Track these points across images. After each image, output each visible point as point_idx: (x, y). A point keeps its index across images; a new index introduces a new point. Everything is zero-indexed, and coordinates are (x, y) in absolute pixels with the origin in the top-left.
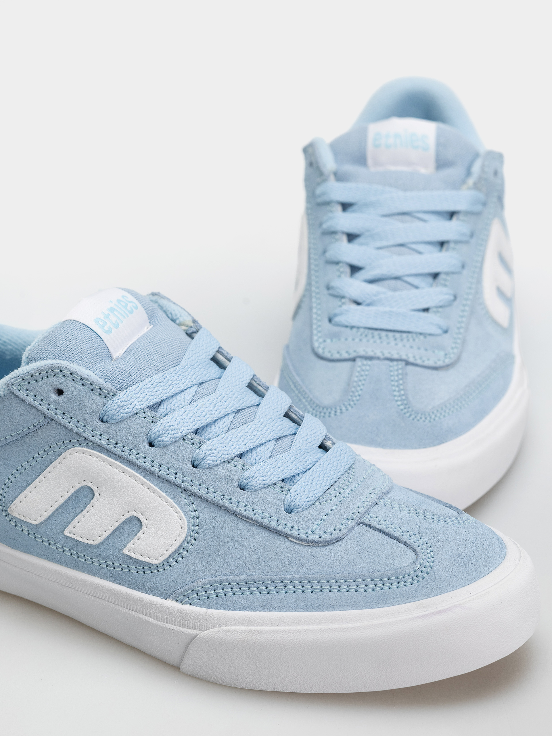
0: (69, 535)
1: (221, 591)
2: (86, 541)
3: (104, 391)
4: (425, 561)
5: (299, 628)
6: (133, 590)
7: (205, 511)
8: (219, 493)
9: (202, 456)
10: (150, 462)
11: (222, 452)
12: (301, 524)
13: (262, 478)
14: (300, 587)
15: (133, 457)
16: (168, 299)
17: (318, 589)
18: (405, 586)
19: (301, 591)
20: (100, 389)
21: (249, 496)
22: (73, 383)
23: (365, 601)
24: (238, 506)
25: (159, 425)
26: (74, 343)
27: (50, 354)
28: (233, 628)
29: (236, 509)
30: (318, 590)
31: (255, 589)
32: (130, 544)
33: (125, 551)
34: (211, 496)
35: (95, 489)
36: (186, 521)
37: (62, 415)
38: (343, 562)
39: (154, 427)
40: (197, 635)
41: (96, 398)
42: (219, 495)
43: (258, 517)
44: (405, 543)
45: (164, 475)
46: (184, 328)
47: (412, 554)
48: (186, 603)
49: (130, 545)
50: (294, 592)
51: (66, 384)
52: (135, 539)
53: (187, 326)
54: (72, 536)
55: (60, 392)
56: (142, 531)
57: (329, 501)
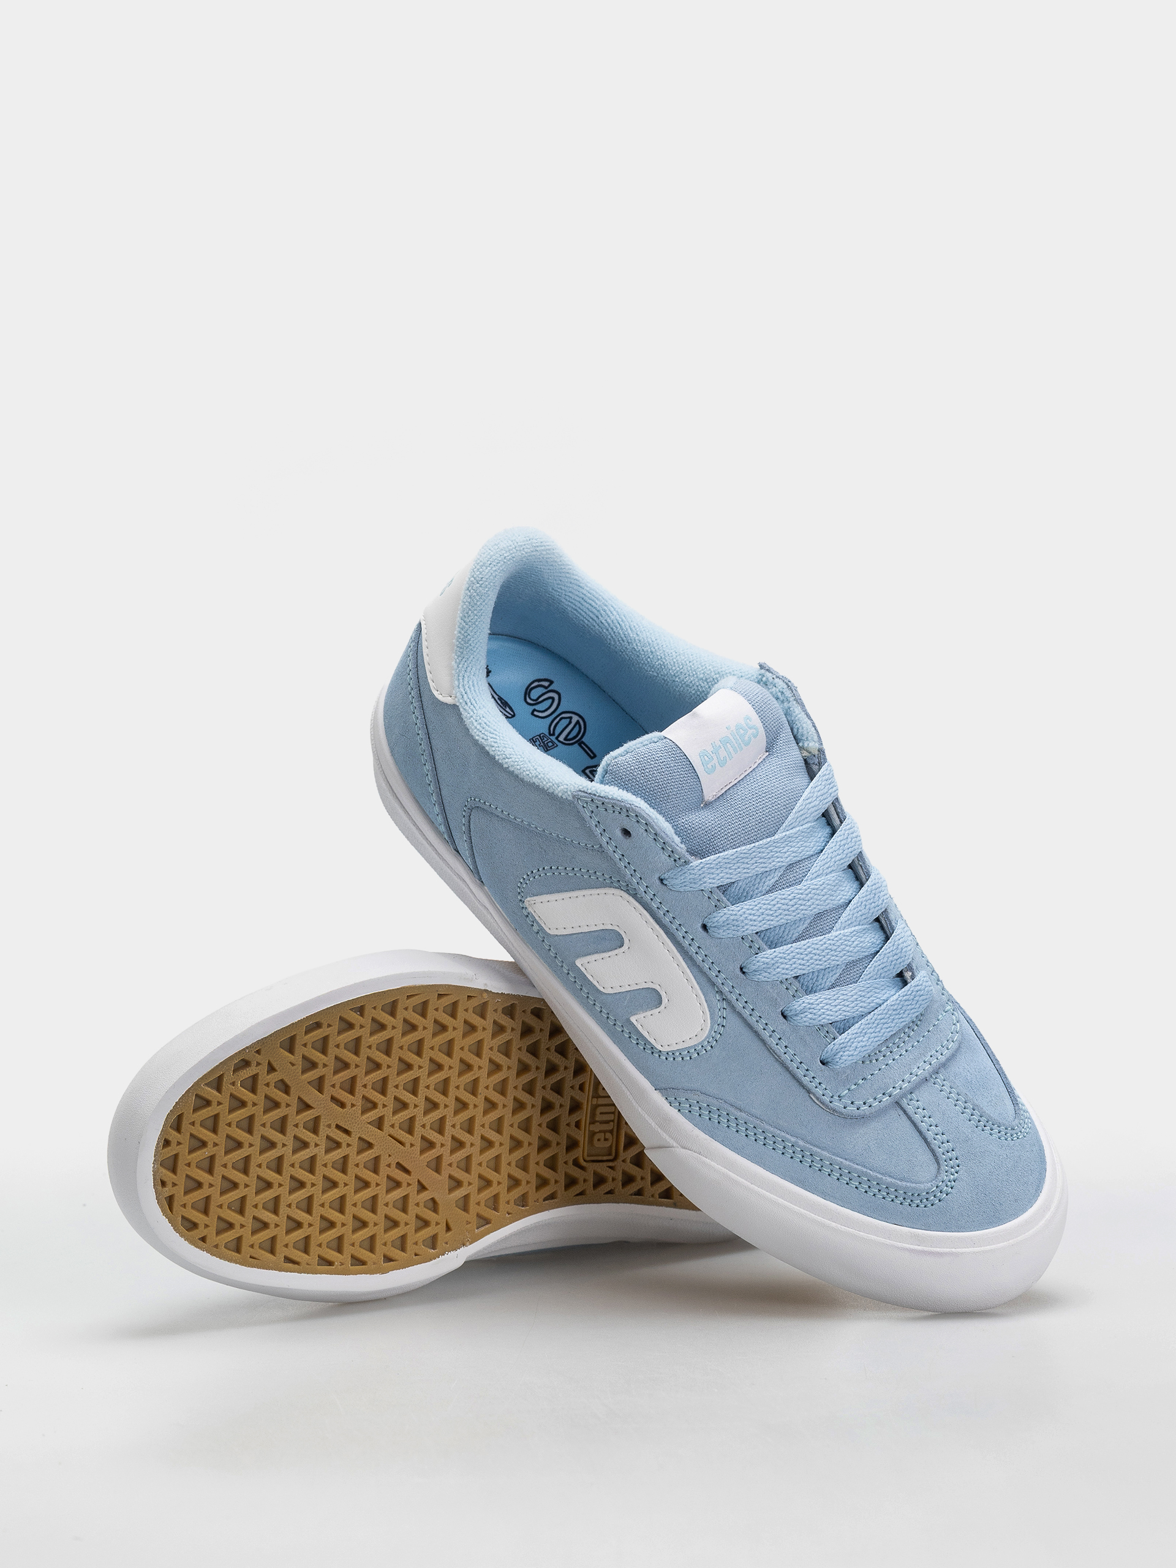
0: (580, 966)
1: (717, 1117)
2: (595, 983)
3: (676, 855)
4: (944, 1184)
5: (780, 1201)
6: (626, 1058)
7: (733, 1022)
8: (757, 1013)
9: (754, 968)
10: (696, 948)
11: (779, 969)
12: (830, 1084)
13: (810, 1016)
14: (800, 1156)
15: (680, 934)
16: (803, 706)
17: (818, 1167)
18: (910, 1205)
19: (799, 1160)
20: (672, 851)
21: (788, 1029)
22: (645, 834)
23: (861, 1204)
24: (770, 1036)
25: (722, 914)
26: (665, 779)
27: (634, 781)
28: (713, 1164)
29: (768, 1038)
30: (817, 1169)
31: (753, 1134)
32: (642, 1015)
33: (633, 1019)
34: (746, 1013)
35: (626, 941)
36: (709, 1025)
37: (621, 856)
38: (857, 1148)
39: (715, 914)
40: (673, 1147)
41: (664, 857)
42: (755, 1015)
43: (786, 1058)
44: (933, 1151)
45: (705, 968)
46: (805, 754)
47: (933, 1167)
48: (675, 1107)
49: (640, 1016)
50: (792, 1158)
51: (637, 830)
52: (649, 1013)
53: (810, 753)
54: (583, 969)
55: (626, 833)
56: (658, 1010)
57: (874, 1061)
